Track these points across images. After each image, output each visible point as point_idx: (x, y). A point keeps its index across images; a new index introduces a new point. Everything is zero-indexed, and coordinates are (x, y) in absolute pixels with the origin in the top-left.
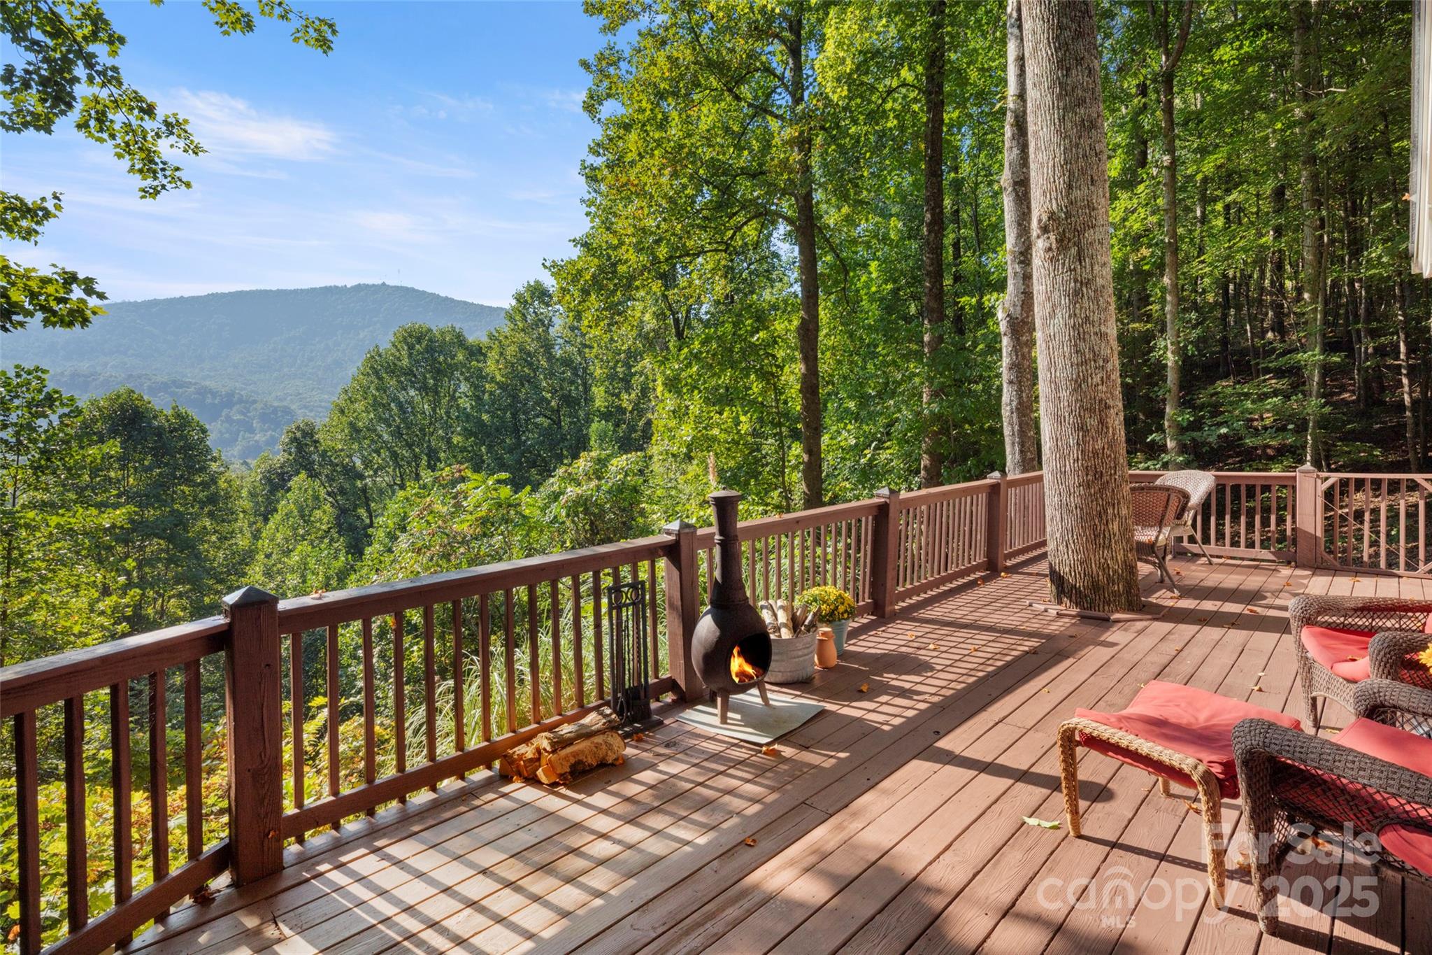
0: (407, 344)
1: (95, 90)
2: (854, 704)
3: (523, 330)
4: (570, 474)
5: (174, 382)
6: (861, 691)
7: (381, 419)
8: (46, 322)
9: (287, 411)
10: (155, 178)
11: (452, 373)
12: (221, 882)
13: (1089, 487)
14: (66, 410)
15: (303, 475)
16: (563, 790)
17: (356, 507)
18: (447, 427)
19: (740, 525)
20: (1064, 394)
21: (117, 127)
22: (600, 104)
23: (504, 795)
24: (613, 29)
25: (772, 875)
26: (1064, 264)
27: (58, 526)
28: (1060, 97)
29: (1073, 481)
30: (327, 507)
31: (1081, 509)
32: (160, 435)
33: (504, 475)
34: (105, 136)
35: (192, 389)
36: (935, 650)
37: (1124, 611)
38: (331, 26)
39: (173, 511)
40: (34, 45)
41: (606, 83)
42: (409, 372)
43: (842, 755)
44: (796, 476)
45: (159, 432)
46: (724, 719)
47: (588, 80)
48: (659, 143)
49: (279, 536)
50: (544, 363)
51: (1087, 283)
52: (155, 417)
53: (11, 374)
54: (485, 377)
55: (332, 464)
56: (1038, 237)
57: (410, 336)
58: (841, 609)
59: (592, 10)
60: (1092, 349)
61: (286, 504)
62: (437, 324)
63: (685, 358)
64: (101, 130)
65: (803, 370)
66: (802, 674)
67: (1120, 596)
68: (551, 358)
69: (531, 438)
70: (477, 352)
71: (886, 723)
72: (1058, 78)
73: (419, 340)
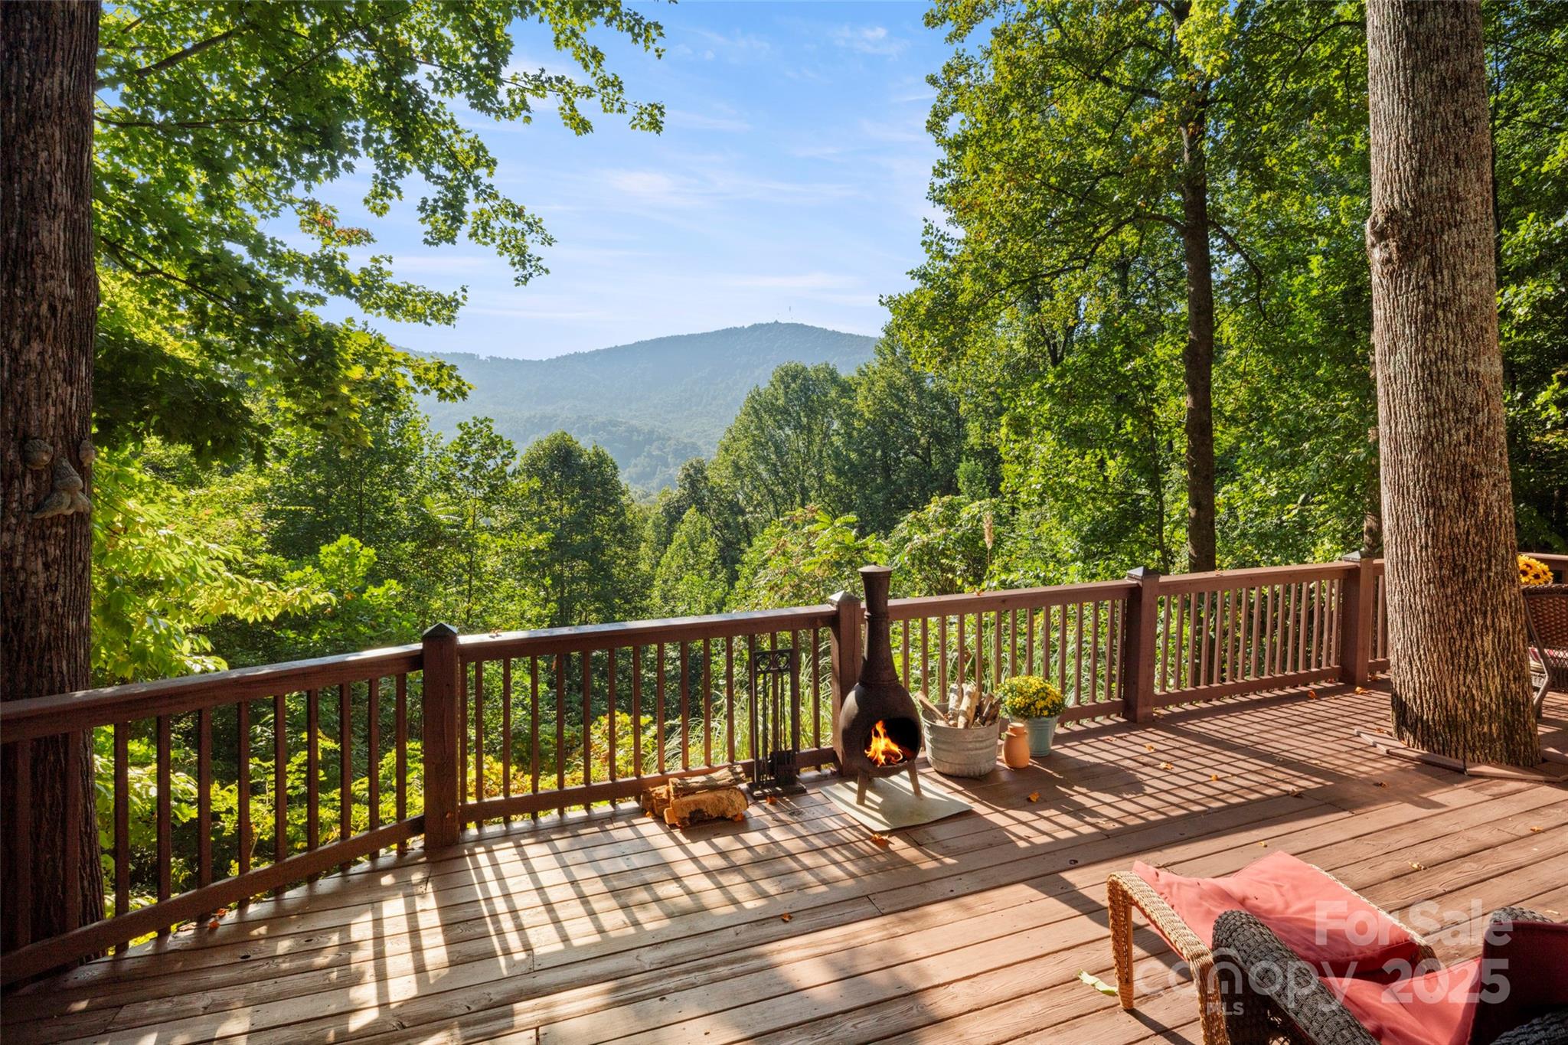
0: (783, 382)
1: (481, 204)
2: (1010, 812)
3: (892, 364)
4: (919, 520)
5: (610, 422)
6: (1029, 800)
7: (759, 457)
8: (440, 398)
9: (695, 447)
10: (524, 268)
11: (825, 411)
12: (416, 843)
13: (1443, 585)
14: (506, 452)
15: (693, 509)
16: (677, 833)
17: (739, 542)
18: (819, 464)
19: (891, 602)
20: (1408, 457)
21: (496, 231)
22: (945, 120)
23: (632, 826)
24: (961, 35)
25: (779, 951)
26: (1408, 280)
27: (502, 546)
28: (1408, 53)
29: (1419, 575)
30: (713, 540)
31: (1431, 615)
32: (584, 470)
33: (852, 517)
34: (488, 240)
35: (623, 428)
36: (1165, 770)
37: (1499, 764)
38: (660, 109)
39: (594, 537)
40: (439, 179)
41: (952, 96)
42: (785, 411)
43: (949, 861)
44: (1181, 534)
45: (583, 469)
46: (861, 799)
47: (933, 94)
48: (998, 157)
49: (674, 565)
50: (913, 398)
51: (1445, 304)
52: (581, 456)
53: (471, 425)
54: (854, 415)
55: (719, 500)
56: (1373, 245)
57: (787, 374)
58: (1040, 704)
59: (932, 20)
60: (1451, 395)
61: (679, 537)
62: (811, 361)
63: (1039, 394)
64: (485, 236)
65: (1190, 404)
66: (974, 770)
67: (1493, 741)
68: (921, 393)
69: (900, 476)
70: (846, 389)
71: (1026, 839)
72: (1405, 27)
73: (794, 378)
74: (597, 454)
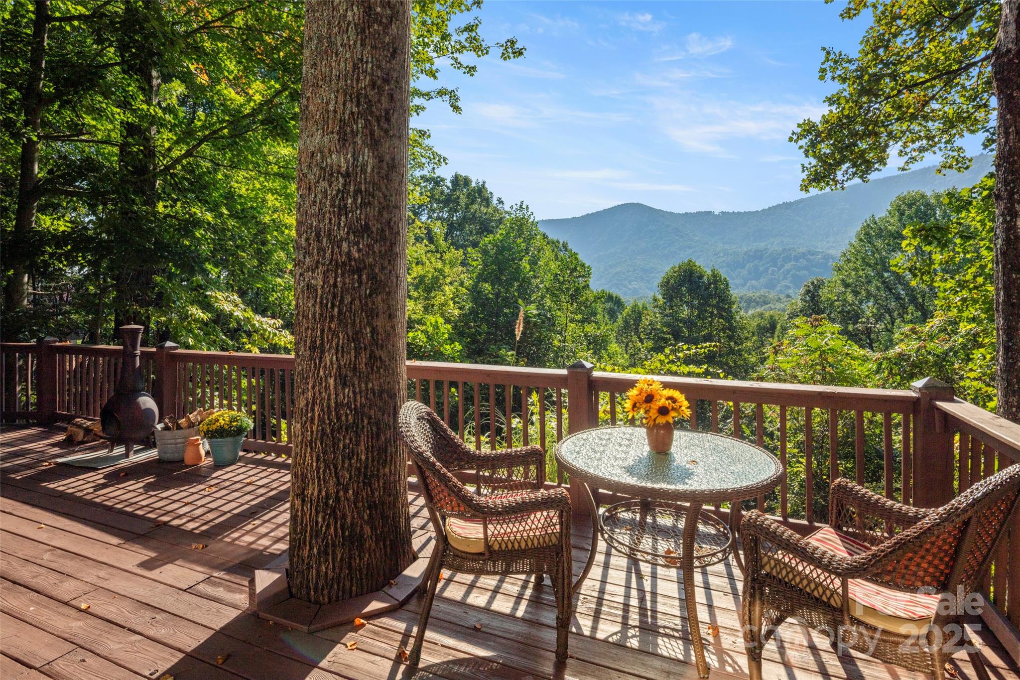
73: (910, 206)
74: (714, 276)
